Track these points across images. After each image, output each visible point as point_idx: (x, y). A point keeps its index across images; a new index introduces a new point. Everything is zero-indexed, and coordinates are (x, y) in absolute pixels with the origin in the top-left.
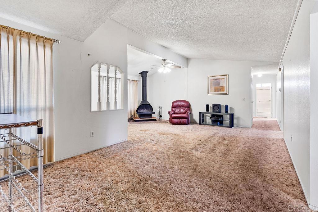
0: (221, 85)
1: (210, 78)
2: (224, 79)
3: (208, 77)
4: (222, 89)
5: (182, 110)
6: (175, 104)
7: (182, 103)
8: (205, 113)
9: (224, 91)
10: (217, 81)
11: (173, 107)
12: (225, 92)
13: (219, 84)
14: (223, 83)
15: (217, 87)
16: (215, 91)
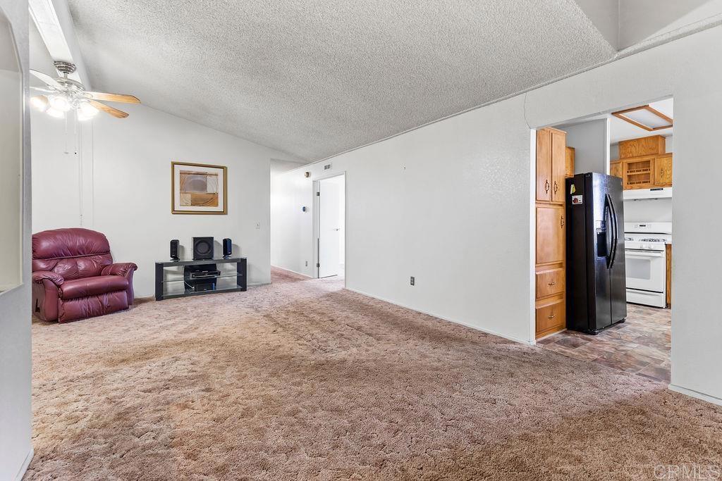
0: (210, 189)
1: (178, 169)
2: (216, 175)
3: (174, 164)
4: (212, 200)
5: (82, 265)
6: (45, 244)
7: (80, 241)
8: (169, 265)
9: (217, 205)
10: (199, 178)
11: (37, 255)
12: (220, 208)
13: (203, 186)
14: (214, 186)
15: (198, 193)
16: (192, 205)
